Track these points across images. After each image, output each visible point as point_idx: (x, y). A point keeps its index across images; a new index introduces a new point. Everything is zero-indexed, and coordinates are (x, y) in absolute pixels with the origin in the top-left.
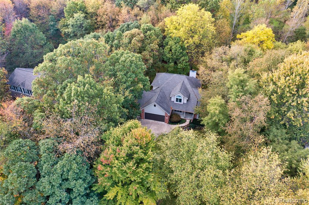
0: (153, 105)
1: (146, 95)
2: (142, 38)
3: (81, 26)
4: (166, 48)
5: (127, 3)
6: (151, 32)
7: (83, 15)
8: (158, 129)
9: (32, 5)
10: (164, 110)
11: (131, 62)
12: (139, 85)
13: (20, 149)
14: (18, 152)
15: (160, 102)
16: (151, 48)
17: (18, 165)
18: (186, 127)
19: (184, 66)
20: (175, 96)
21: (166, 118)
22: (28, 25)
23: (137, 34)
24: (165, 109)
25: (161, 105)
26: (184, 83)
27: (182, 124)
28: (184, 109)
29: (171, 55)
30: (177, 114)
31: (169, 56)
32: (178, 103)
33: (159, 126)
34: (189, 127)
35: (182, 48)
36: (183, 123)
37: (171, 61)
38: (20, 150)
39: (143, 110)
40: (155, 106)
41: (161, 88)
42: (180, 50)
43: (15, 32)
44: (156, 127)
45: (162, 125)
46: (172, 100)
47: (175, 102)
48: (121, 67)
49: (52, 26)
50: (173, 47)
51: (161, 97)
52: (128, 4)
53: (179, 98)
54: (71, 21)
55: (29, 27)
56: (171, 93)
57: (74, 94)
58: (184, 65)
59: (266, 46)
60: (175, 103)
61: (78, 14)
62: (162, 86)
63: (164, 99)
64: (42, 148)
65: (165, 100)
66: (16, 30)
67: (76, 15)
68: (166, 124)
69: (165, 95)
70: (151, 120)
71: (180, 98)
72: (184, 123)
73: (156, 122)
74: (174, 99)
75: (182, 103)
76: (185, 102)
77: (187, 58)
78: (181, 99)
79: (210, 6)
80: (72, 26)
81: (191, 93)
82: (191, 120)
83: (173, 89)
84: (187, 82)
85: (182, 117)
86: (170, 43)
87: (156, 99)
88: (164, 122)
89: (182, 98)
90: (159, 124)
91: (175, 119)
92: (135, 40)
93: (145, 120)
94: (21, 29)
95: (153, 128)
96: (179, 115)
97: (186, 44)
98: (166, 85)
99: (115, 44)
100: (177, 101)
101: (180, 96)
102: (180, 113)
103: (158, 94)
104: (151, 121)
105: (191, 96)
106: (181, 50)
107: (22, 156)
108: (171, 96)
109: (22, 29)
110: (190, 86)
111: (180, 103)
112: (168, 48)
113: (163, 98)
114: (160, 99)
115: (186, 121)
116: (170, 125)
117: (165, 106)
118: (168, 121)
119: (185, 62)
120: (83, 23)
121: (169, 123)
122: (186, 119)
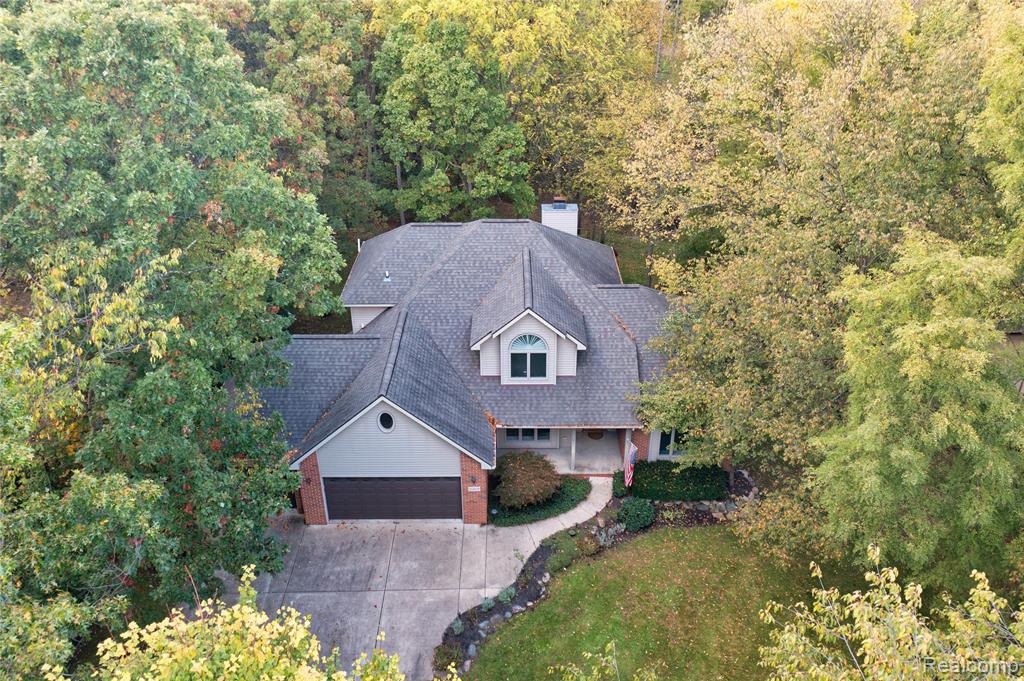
0: (374, 421)
1: (313, 364)
4: (393, 88)
8: (431, 580)
10: (454, 437)
12: (241, 253)
15: (414, 392)
16: (307, 78)
18: (601, 522)
19: (509, 184)
20: (505, 343)
21: (471, 489)
24: (456, 434)
26: (534, 263)
27: (571, 513)
28: (570, 417)
29: (428, 124)
30: (528, 453)
31: (417, 129)
32: (529, 380)
33: (428, 549)
34: (619, 521)
35: (488, 78)
36: (575, 505)
37: (428, 161)
39: (311, 466)
40: (386, 421)
41: (404, 310)
42: (474, 89)
44: (415, 565)
45: (450, 539)
46: (487, 368)
47: (507, 379)
50: (431, 77)
51: (417, 363)
53: (529, 349)
56: (469, 331)
58: (508, 177)
60: (508, 386)
62: (407, 300)
65: (445, 378)
68: (476, 527)
69: (434, 345)
70: (373, 522)
71: (537, 349)
72: (585, 499)
73: (409, 524)
74: (494, 364)
75: (550, 379)
76: (570, 368)
77: (517, 133)
78: (543, 356)
81: (588, 311)
82: (619, 477)
83: (478, 304)
84: (549, 254)
85: (562, 467)
86: (411, 57)
87: (387, 376)
88: (461, 517)
89: (545, 344)
90: (427, 542)
91: (525, 487)
93: (332, 525)
95: (396, 575)
96: (541, 458)
97: (505, 50)
98: (429, 291)
100: (517, 371)
101: (533, 339)
102: (544, 444)
103: (396, 343)
104: (371, 526)
105: (596, 329)
106: (482, 93)
108: (476, 347)
110: (570, 272)
111: (538, 381)
112: (404, 88)
113: (430, 366)
114: (412, 371)
115: (588, 488)
116: (503, 531)
117: (453, 410)
118: (483, 506)
119: (511, 158)
121: (491, 519)
122: (586, 472)
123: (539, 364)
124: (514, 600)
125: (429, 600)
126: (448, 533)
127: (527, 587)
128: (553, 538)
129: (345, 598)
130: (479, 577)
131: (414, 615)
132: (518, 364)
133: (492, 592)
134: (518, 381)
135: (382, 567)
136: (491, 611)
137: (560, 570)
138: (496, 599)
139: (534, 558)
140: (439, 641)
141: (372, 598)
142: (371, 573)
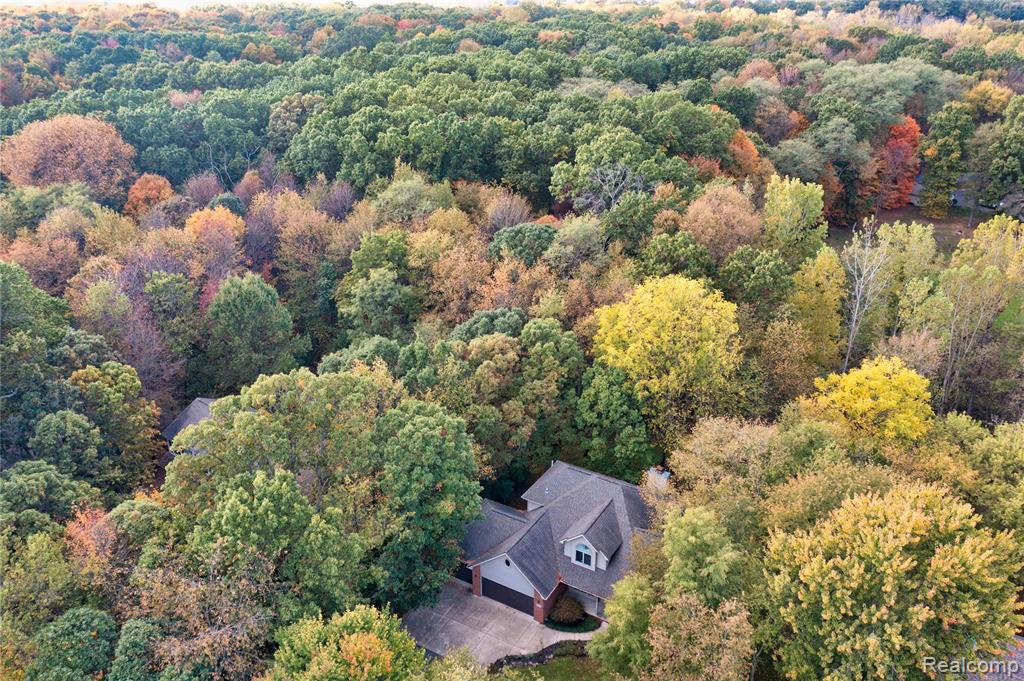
0: (504, 561)
1: (496, 525)
2: (509, 363)
3: (382, 303)
4: (584, 393)
5: (520, 248)
6: (546, 345)
7: (393, 275)
8: (506, 637)
9: (288, 232)
10: (532, 580)
11: (426, 441)
13: (73, 633)
14: (65, 642)
15: (524, 554)
17: (55, 674)
20: (574, 545)
21: (538, 605)
22: (254, 292)
23: (497, 351)
24: (535, 579)
25: (527, 564)
26: (611, 508)
28: (595, 589)
31: (590, 417)
32: (582, 564)
33: (513, 624)
35: (630, 400)
36: (586, 631)
38: (71, 637)
39: (479, 569)
40: (508, 563)
41: (544, 511)
42: (621, 405)
43: (219, 305)
44: (503, 629)
45: (524, 623)
46: (566, 553)
47: (574, 561)
48: (398, 450)
49: (323, 288)
50: (602, 395)
51: (534, 540)
52: (520, 252)
53: (584, 551)
54: (359, 287)
55: (256, 296)
56: (566, 531)
57: (227, 519)
58: (632, 450)
59: (895, 428)
60: (574, 564)
61: (382, 270)
62: (549, 505)
63: (543, 546)
64: (123, 642)
65: (546, 551)
66: (222, 302)
67: (374, 274)
68: (538, 623)
69: (550, 533)
71: (587, 552)
72: (593, 630)
73: (512, 610)
74: (569, 552)
75: (592, 567)
76: (603, 566)
78: (590, 556)
79: (756, 278)
80: (362, 299)
81: (625, 541)
83: (578, 518)
84: (621, 505)
85: (590, 611)
86: (597, 381)
87: (514, 544)
88: (532, 615)
89: (592, 551)
90: (514, 620)
91: (564, 613)
92: (488, 366)
93: (482, 598)
94: (234, 300)
95: (494, 629)
96: (580, 603)
97: (641, 390)
98: (559, 505)
99: (421, 377)
100: (578, 559)
101: (586, 548)
103: (530, 527)
104: (497, 605)
105: (624, 551)
106: (625, 408)
107: (71, 652)
108: (561, 542)
109: (238, 300)
110: (627, 518)
111: (586, 566)
112: (589, 395)
113: (541, 543)
114: (528, 543)
115: (599, 626)
116: (548, 629)
117: (540, 568)
118: (542, 615)
120: (389, 296)
121: (545, 623)
122: (602, 618)
123: (588, 560)
124: (531, 659)
125: (500, 645)
126: (524, 620)
127: (540, 657)
128: (566, 641)
129: (470, 630)
130: (523, 645)
131: (491, 648)
132: (579, 556)
133: (524, 652)
134: (578, 563)
135: (490, 625)
136: (519, 659)
137: (558, 656)
138: (523, 656)
139: (551, 646)
140: (494, 661)
141: (481, 635)
142: (485, 624)
